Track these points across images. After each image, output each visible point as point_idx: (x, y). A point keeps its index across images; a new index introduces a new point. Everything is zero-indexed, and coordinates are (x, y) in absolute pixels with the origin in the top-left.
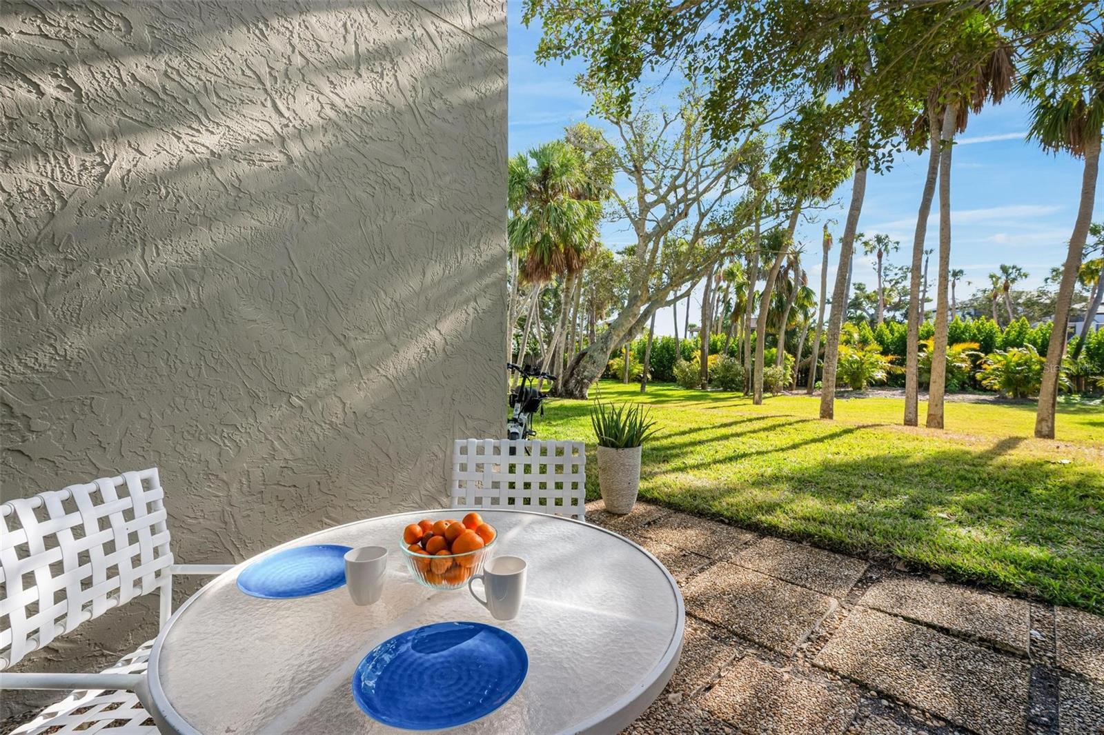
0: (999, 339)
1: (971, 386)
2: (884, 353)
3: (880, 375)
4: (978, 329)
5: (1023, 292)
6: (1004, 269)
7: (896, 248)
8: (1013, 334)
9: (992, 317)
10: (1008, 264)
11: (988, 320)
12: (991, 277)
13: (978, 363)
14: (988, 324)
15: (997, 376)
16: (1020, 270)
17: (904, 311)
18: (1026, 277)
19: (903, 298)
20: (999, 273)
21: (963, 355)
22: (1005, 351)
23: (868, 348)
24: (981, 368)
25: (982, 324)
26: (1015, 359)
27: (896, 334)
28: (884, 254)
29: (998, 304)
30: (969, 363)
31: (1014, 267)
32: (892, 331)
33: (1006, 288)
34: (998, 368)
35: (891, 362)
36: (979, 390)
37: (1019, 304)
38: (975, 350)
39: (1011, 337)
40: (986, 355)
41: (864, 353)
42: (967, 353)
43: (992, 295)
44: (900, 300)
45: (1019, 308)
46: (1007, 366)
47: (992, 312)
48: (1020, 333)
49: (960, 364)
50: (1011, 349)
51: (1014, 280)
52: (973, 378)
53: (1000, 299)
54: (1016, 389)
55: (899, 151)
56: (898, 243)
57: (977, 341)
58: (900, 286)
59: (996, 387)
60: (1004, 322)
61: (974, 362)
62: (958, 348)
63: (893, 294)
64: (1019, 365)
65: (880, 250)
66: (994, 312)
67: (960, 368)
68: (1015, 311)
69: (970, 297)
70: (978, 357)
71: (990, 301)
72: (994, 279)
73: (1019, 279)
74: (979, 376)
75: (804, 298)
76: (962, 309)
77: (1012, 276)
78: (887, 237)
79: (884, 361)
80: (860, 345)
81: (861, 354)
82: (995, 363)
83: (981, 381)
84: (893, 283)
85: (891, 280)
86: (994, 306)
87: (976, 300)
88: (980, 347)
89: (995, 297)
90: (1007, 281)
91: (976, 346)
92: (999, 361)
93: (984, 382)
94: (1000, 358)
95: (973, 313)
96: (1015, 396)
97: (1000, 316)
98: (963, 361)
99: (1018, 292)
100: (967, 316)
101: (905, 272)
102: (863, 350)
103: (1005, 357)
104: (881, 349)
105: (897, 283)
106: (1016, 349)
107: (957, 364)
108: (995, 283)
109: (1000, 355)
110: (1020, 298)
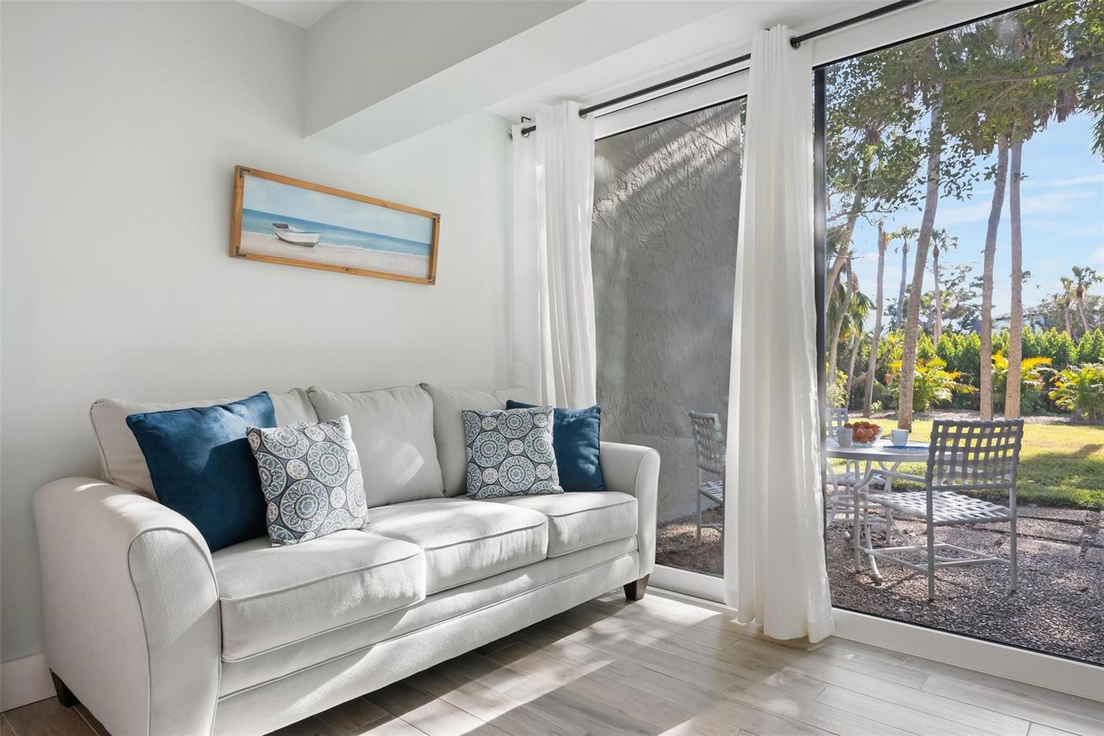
0: (1073, 353)
1: (1043, 407)
2: (948, 369)
3: (945, 395)
4: (1050, 341)
5: (1099, 297)
6: (1077, 272)
7: (955, 245)
8: (1088, 347)
9: (1064, 328)
10: (1081, 266)
11: (1060, 331)
12: (1063, 280)
13: (1051, 380)
14: (1060, 336)
15: (1072, 394)
16: (1094, 272)
17: (961, 319)
18: (1101, 281)
19: (961, 304)
20: (1071, 276)
21: (1034, 372)
22: (1079, 367)
23: (930, 364)
24: (1054, 386)
25: (1054, 336)
26: (1089, 376)
27: (960, 348)
28: (942, 252)
29: (1071, 311)
30: (1041, 380)
31: (1087, 270)
32: (955, 344)
33: (1079, 293)
34: (1072, 386)
35: (956, 380)
36: (1053, 412)
37: (1095, 312)
38: (1048, 366)
39: (1086, 351)
40: (1059, 371)
41: (926, 369)
42: (1039, 369)
43: (1063, 302)
44: (958, 305)
45: (1095, 316)
46: (1082, 383)
47: (1064, 321)
48: (1094, 346)
49: (1031, 382)
50: (1085, 365)
51: (1088, 284)
52: (1046, 399)
53: (1073, 305)
54: (1092, 409)
55: (977, 180)
56: (956, 239)
57: (1049, 356)
58: (957, 289)
59: (1071, 407)
60: (1078, 334)
61: (1046, 380)
62: (1029, 364)
63: (951, 298)
64: (1093, 382)
65: (936, 247)
66: (1067, 322)
67: (1031, 386)
68: (1091, 320)
69: (1040, 303)
70: (1051, 374)
71: (1062, 307)
72: (1066, 283)
73: (1093, 283)
74: (1052, 394)
75: (859, 305)
76: (1030, 316)
77: (1086, 279)
78: (944, 231)
79: (949, 378)
80: (922, 360)
81: (923, 370)
82: (1068, 380)
83: (1055, 401)
84: (949, 285)
85: (947, 281)
86: (1067, 315)
87: (1046, 306)
88: (1053, 363)
89: (1068, 304)
90: (1080, 285)
91: (1048, 361)
92: (1073, 378)
93: (1058, 402)
94: (1074, 375)
95: (1043, 322)
96: (1091, 416)
97: (1074, 327)
98: (1036, 378)
99: (1093, 298)
100: (1036, 326)
101: (963, 272)
102: (924, 366)
103: (1079, 374)
104: (945, 364)
105: (954, 284)
106: (1090, 364)
107: (1028, 382)
108: (1067, 287)
109: (1075, 372)
110: (1096, 304)
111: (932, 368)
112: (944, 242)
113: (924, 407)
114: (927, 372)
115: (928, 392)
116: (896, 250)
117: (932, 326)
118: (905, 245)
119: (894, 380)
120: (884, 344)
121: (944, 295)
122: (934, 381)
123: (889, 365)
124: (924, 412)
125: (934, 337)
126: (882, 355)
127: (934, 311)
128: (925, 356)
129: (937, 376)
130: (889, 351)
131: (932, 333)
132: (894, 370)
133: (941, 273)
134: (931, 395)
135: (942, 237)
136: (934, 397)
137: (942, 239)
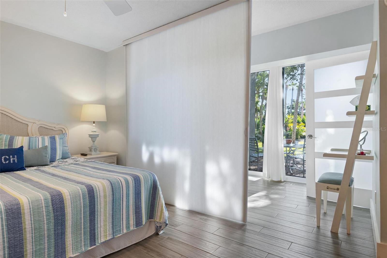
111: (301, 126)
112: (304, 87)
113: (298, 138)
114: (299, 127)
115: (299, 133)
116: (290, 89)
117: (300, 113)
118: (293, 88)
119: (289, 130)
120: (286, 119)
121: (304, 103)
122: (301, 130)
123: (288, 125)
124: (298, 139)
125: (301, 116)
126: (286, 122)
127: (301, 108)
128: (299, 122)
129: (302, 128)
130: (288, 121)
131: (300, 115)
132: (289, 126)
133: (303, 96)
134: (300, 134)
135: (304, 85)
136: (301, 135)
137: (304, 86)
